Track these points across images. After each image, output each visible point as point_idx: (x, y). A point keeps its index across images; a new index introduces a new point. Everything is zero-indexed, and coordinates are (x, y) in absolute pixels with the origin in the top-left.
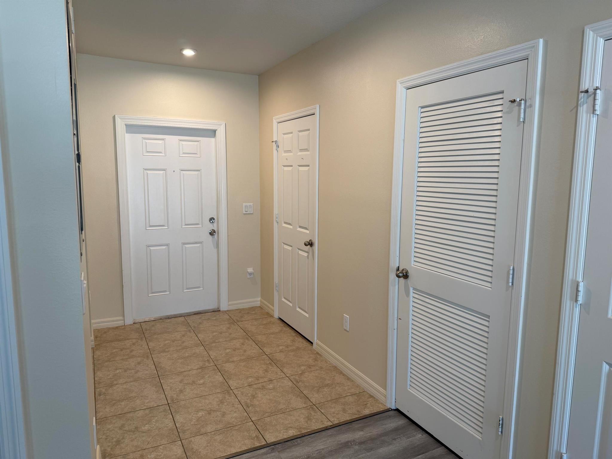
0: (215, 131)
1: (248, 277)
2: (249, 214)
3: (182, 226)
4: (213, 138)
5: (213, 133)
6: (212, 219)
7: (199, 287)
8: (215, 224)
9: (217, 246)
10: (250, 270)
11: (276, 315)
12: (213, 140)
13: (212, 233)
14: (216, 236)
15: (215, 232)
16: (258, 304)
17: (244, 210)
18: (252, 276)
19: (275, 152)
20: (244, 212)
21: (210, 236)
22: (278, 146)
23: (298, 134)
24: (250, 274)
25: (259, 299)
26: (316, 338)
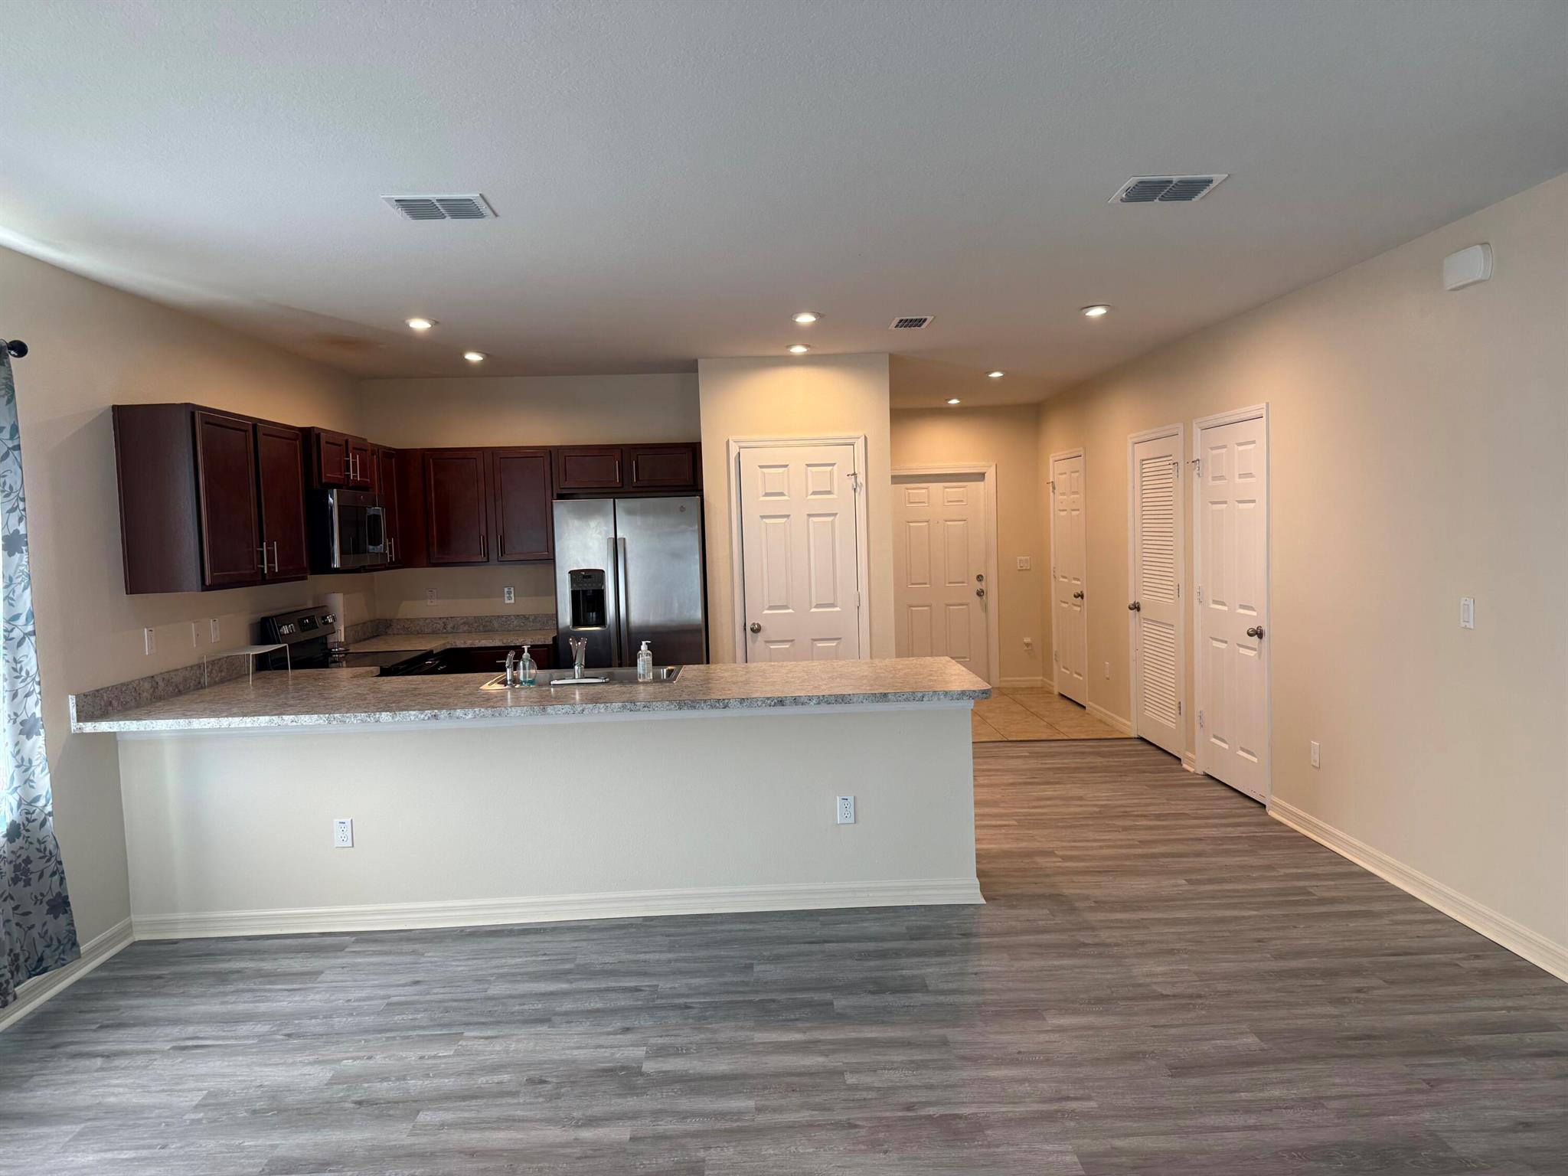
0: (983, 474)
1: (1026, 648)
2: (1025, 570)
3: (945, 583)
4: (980, 481)
5: (980, 477)
6: (980, 578)
7: (965, 658)
8: (983, 583)
9: (985, 608)
10: (1027, 640)
11: (1057, 690)
12: (982, 483)
13: (980, 593)
14: (984, 597)
15: (983, 591)
16: (1039, 684)
17: (1018, 566)
18: (1030, 648)
19: (1052, 494)
20: (1019, 568)
21: (977, 596)
22: (1054, 488)
23: (1071, 475)
24: (1027, 645)
25: (1041, 678)
26: (1087, 699)
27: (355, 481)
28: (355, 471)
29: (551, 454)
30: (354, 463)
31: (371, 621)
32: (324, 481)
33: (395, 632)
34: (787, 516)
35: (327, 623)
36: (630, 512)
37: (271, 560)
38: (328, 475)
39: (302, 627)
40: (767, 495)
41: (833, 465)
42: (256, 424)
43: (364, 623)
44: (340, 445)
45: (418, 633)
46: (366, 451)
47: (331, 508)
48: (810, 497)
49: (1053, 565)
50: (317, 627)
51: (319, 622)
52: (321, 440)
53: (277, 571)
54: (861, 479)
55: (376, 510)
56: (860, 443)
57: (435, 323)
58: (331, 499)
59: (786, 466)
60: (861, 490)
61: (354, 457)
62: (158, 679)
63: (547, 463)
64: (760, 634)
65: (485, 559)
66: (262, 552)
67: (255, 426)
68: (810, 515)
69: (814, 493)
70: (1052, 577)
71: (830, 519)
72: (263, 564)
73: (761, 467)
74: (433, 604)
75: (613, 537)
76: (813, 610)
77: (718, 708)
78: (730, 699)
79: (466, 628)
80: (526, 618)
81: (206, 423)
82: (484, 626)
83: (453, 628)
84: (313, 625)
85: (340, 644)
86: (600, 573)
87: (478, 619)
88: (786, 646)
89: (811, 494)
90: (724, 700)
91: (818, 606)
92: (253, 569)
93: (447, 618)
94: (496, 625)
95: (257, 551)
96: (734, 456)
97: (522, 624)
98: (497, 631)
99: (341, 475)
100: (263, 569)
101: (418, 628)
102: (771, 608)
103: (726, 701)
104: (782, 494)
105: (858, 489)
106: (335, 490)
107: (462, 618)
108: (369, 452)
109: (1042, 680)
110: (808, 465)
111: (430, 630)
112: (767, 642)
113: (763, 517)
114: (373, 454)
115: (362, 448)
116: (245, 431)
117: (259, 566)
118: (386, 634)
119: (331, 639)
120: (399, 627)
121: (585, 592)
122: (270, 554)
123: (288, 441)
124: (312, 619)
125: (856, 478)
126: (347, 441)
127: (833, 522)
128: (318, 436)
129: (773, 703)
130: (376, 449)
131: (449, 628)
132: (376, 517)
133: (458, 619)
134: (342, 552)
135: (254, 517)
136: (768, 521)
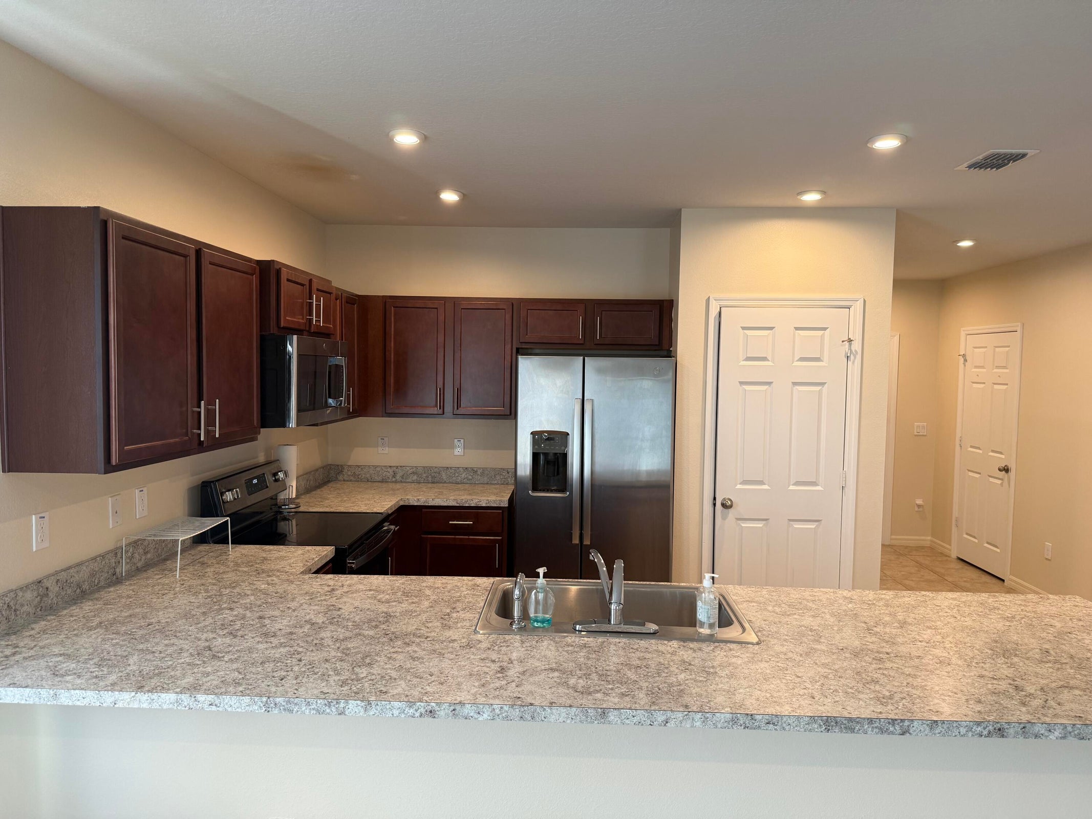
1: (916, 509)
2: (923, 435)
10: (919, 502)
11: (954, 555)
16: (928, 544)
17: (915, 431)
18: (921, 509)
19: (961, 366)
20: (916, 434)
22: (966, 360)
23: (994, 350)
24: (919, 506)
25: (929, 538)
26: (1009, 574)
27: (318, 326)
28: (318, 316)
29: (514, 306)
30: (318, 306)
31: (323, 468)
32: (282, 325)
33: (346, 479)
34: (769, 383)
35: (277, 480)
36: (600, 371)
37: (210, 422)
38: (287, 319)
39: (251, 489)
40: (748, 359)
41: (825, 329)
42: (200, 249)
43: (317, 470)
44: (302, 285)
45: (368, 481)
46: (330, 293)
47: (290, 357)
48: (796, 364)
49: (958, 435)
50: (267, 487)
51: (269, 479)
52: (282, 277)
53: (217, 436)
54: (856, 346)
55: (341, 360)
56: (858, 306)
57: (425, 138)
58: (289, 348)
59: (771, 328)
60: (855, 358)
61: (318, 300)
62: (47, 583)
63: (508, 317)
64: (731, 511)
65: (440, 412)
66: (199, 413)
67: (198, 252)
68: (795, 384)
69: (802, 359)
70: (958, 447)
71: (818, 388)
72: (199, 429)
73: (744, 328)
74: (383, 452)
75: (581, 397)
76: (791, 487)
77: (892, 733)
78: (912, 720)
79: (415, 477)
80: (474, 471)
81: (124, 238)
82: (432, 477)
83: (402, 477)
84: (262, 485)
85: (291, 501)
86: (564, 436)
87: (427, 469)
88: (759, 525)
89: (797, 361)
90: (903, 721)
91: (797, 483)
92: (187, 435)
93: (397, 467)
94: (444, 477)
95: (193, 412)
96: (714, 316)
97: (470, 477)
98: (445, 482)
99: (303, 319)
100: (199, 435)
101: (368, 476)
102: (745, 482)
103: (907, 723)
104: (764, 359)
105: (852, 357)
106: (295, 337)
107: (412, 467)
108: (333, 297)
109: (931, 541)
110: (797, 329)
111: (380, 479)
112: (738, 519)
113: (741, 383)
114: (336, 299)
115: (326, 292)
116: (185, 256)
117: (195, 431)
118: (336, 479)
119: (282, 496)
120: (349, 473)
121: (546, 454)
122: (210, 414)
123: (241, 274)
124: (261, 478)
125: (850, 345)
126: (310, 281)
127: (820, 392)
128: (278, 272)
129: (985, 732)
130: (340, 293)
131: (398, 477)
132: (339, 367)
133: (408, 468)
134: (299, 410)
135: (192, 368)
136: (747, 388)
